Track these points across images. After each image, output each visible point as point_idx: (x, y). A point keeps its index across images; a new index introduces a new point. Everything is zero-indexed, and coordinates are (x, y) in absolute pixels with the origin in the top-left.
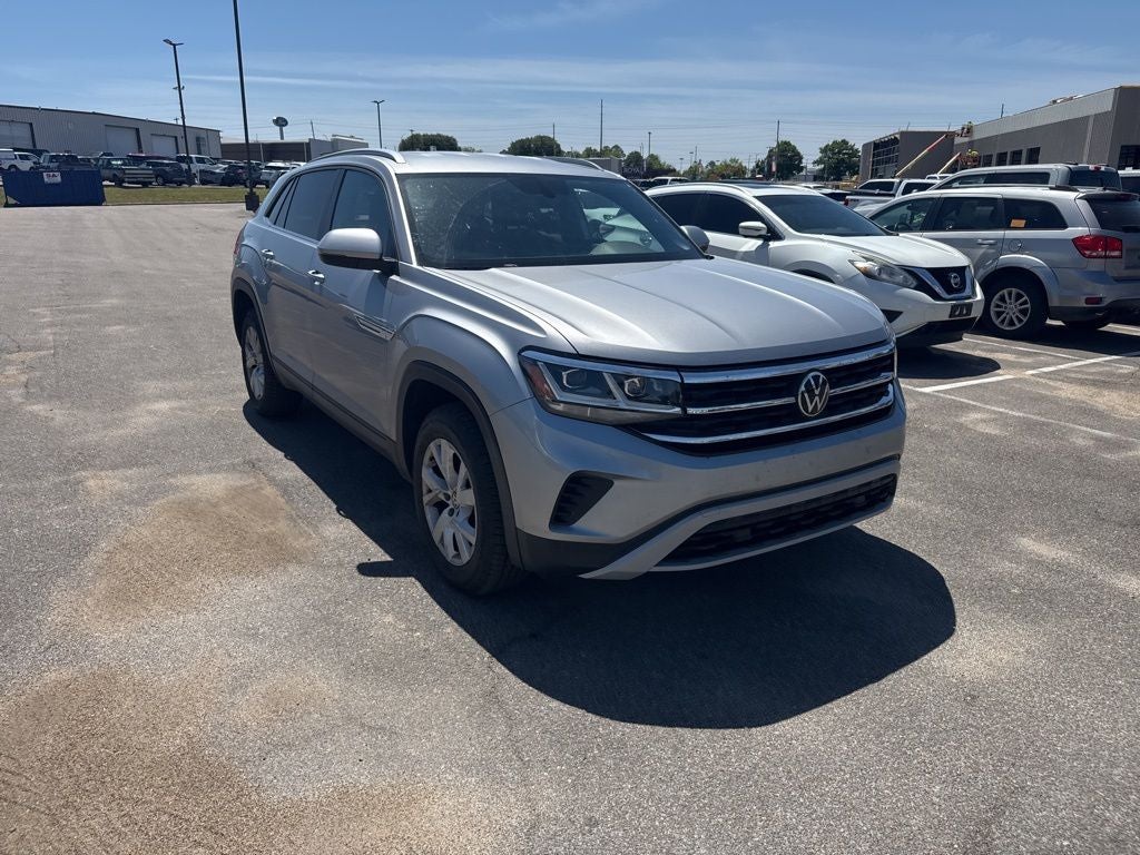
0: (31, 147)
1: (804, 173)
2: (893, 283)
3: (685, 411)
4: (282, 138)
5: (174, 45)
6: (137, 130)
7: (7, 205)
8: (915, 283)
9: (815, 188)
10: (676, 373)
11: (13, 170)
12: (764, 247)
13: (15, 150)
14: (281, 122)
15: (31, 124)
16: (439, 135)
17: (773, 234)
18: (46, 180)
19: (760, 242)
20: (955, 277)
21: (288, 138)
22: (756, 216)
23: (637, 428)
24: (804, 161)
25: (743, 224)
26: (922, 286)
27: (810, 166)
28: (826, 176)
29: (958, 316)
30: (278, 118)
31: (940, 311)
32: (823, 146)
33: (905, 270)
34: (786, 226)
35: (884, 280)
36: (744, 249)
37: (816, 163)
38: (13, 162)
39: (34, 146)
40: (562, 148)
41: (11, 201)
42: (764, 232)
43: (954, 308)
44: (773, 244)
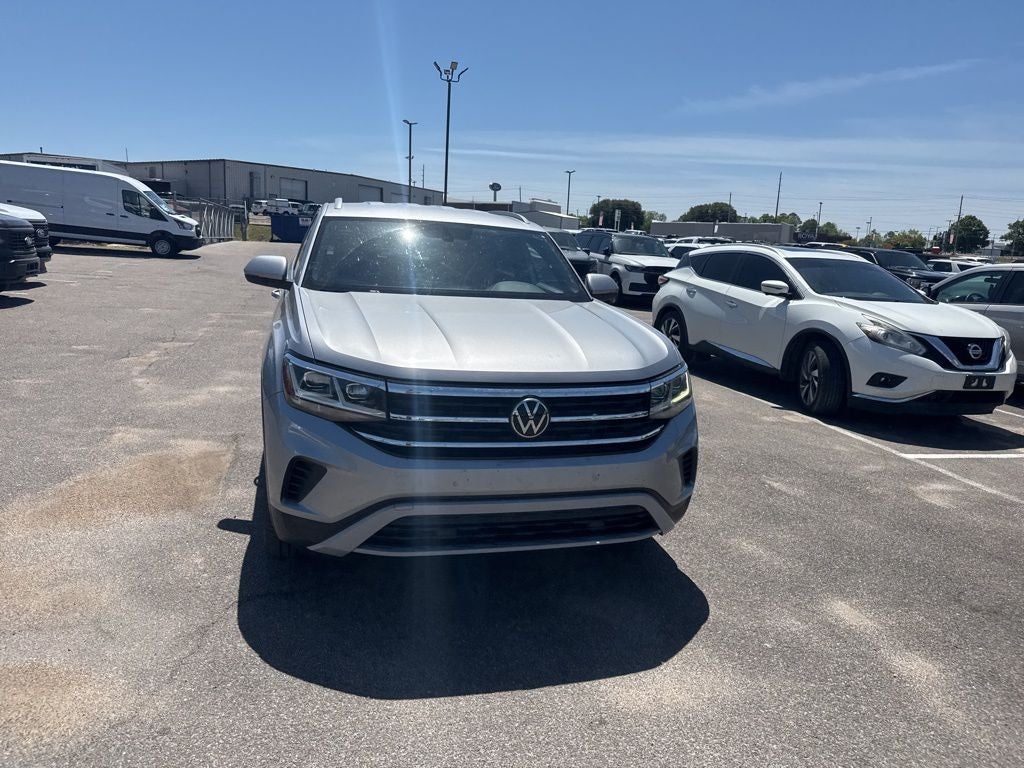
0: (303, 199)
1: (990, 247)
2: (901, 348)
3: (388, 416)
4: (495, 200)
5: (410, 124)
6: (382, 189)
7: (272, 241)
8: (924, 350)
9: (979, 261)
10: (383, 383)
11: (286, 215)
12: (785, 304)
13: (290, 200)
14: (496, 187)
15: (306, 182)
16: (626, 201)
17: (793, 294)
18: (301, 223)
19: (782, 300)
20: (975, 348)
21: (500, 200)
22: (782, 276)
23: (351, 426)
24: (989, 235)
25: (764, 282)
26: (931, 353)
27: (997, 241)
28: (1013, 251)
29: (976, 387)
30: (494, 184)
31: (954, 380)
32: (1013, 222)
33: (913, 336)
34: (807, 287)
35: (890, 345)
36: (767, 305)
37: (1005, 238)
38: (286, 209)
39: (306, 198)
40: (738, 214)
41: (276, 238)
42: (786, 291)
43: (969, 380)
44: (793, 303)
